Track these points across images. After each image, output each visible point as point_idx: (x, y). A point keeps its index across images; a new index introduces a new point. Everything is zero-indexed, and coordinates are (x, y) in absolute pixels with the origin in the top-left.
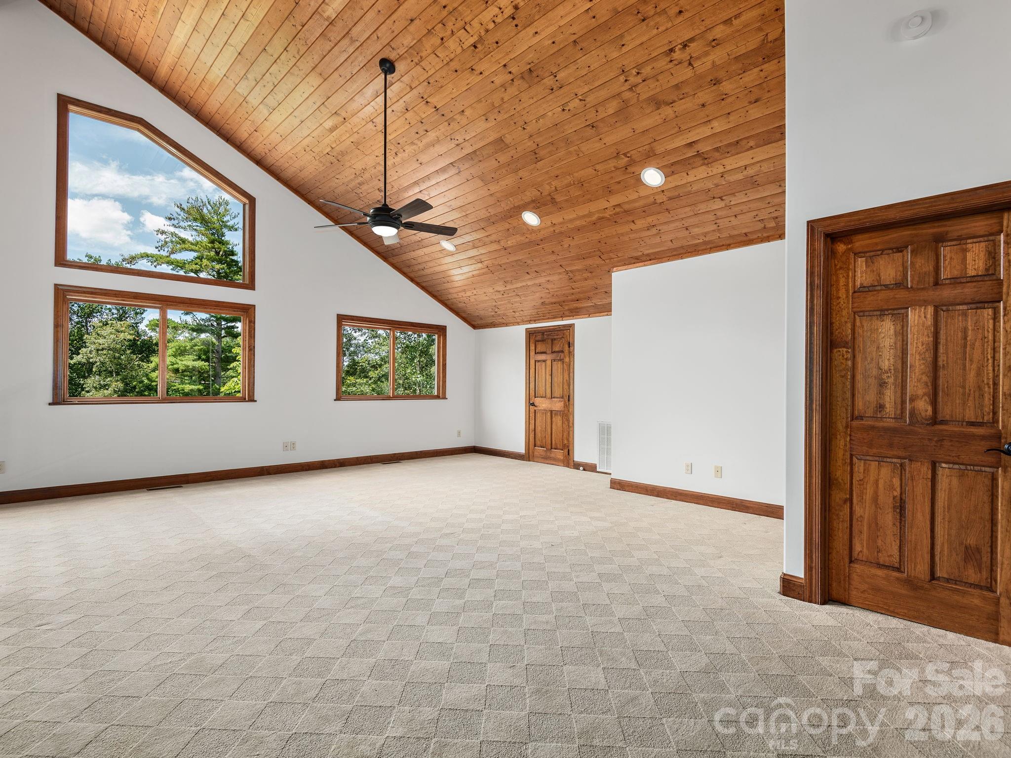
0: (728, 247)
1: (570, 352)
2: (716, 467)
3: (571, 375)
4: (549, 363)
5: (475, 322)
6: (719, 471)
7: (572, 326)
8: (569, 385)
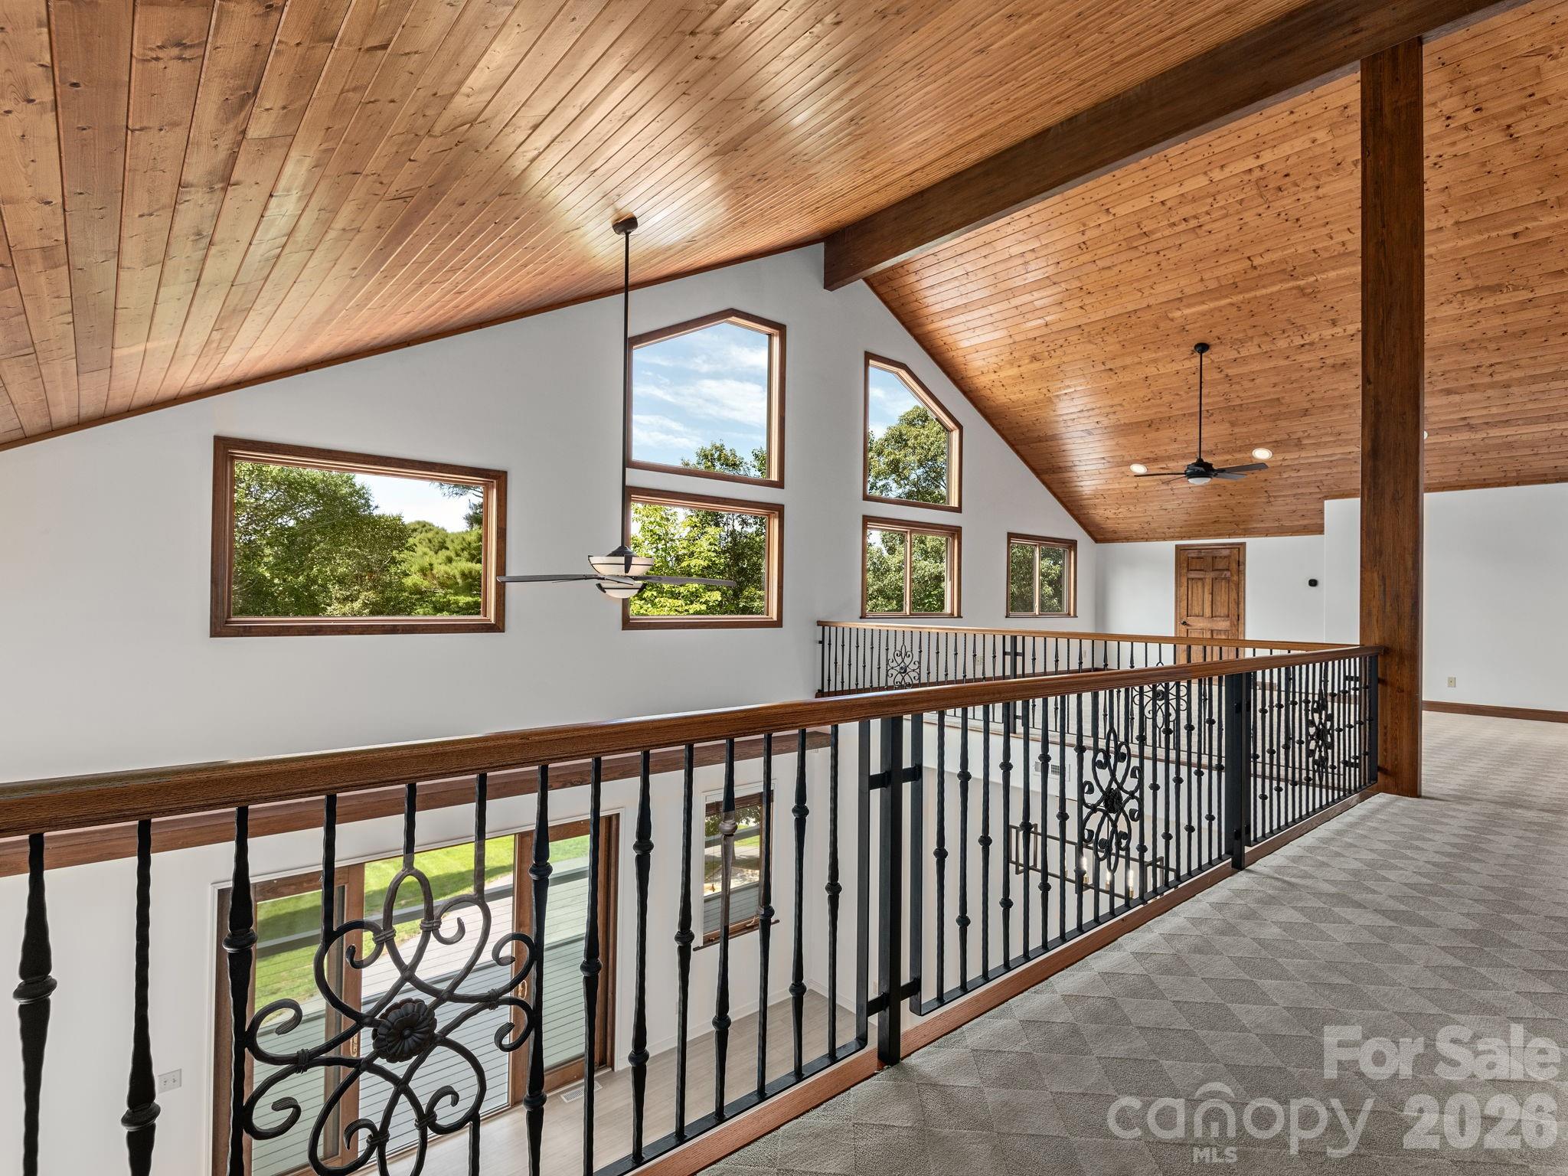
0: (1462, 487)
1: (1239, 571)
2: (1449, 678)
3: (1241, 594)
4: (1208, 581)
5: (1100, 535)
6: (1452, 682)
7: (1244, 544)
8: (1238, 604)
